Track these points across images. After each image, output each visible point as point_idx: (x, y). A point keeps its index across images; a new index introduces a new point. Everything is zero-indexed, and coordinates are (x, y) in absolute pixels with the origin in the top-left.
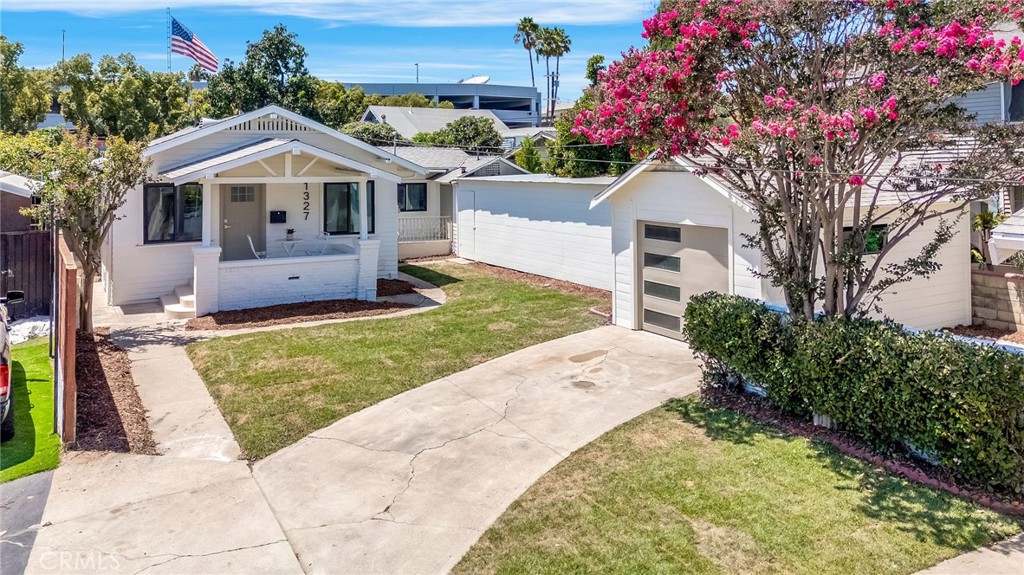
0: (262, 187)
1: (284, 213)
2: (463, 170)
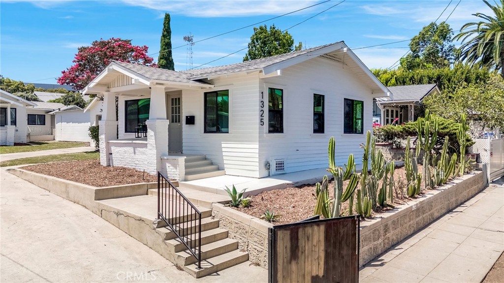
2: (59, 109)
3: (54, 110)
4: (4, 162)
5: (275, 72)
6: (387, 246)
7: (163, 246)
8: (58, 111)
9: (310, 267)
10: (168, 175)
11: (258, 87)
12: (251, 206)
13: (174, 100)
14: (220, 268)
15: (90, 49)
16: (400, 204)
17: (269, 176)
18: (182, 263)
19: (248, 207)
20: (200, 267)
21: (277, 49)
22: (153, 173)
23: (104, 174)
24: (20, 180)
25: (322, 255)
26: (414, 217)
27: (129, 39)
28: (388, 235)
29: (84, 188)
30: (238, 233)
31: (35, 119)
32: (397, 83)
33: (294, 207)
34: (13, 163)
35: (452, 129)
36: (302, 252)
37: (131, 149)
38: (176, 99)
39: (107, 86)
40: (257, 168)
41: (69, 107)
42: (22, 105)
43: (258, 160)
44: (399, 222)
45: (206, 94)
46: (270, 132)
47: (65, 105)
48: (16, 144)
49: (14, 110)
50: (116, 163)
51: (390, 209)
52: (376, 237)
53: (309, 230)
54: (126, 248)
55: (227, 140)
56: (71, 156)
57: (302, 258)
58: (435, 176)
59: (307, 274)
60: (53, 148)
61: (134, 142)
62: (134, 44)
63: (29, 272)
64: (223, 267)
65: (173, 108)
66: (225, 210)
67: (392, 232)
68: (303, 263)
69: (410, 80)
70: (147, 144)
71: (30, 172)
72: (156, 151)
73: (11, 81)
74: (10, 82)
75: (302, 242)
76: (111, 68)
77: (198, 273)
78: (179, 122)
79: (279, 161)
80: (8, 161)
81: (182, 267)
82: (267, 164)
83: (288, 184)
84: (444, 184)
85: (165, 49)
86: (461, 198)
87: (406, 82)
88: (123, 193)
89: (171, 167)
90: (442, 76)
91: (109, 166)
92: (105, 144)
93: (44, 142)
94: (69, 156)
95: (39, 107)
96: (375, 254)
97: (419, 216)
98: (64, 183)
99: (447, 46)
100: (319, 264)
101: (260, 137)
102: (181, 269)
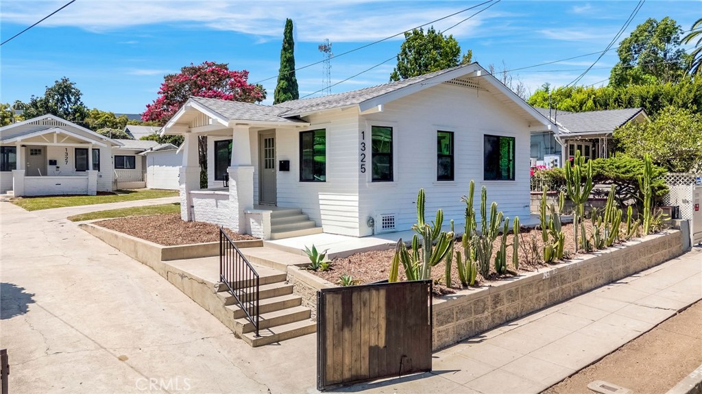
0: (45, 147)
1: (55, 161)
2: (151, 149)
3: (145, 150)
4: (78, 216)
5: (376, 107)
6: (497, 321)
7: (223, 312)
8: (149, 151)
9: (367, 336)
10: (253, 233)
11: (357, 126)
12: (331, 269)
13: (267, 141)
14: (283, 338)
15: (178, 77)
16: (527, 270)
17: (373, 235)
18: (240, 330)
19: (327, 271)
20: (258, 335)
21: (437, 61)
22: (235, 230)
23: (181, 231)
24: (91, 237)
25: (383, 323)
26: (546, 287)
27: (225, 63)
28: (499, 308)
29: (152, 247)
30: (311, 300)
31: (122, 162)
32: (596, 106)
33: (382, 272)
34: (87, 217)
35: (638, 172)
36: (357, 319)
37: (213, 201)
38: (269, 139)
39: (189, 126)
40: (357, 225)
41: (164, 145)
42: (105, 146)
43: (357, 215)
44: (520, 292)
45: (301, 134)
46: (374, 180)
47: (159, 143)
48: (99, 193)
49: (97, 151)
50: (199, 218)
51: (509, 277)
52: (480, 309)
53: (366, 295)
54: (185, 314)
55: (325, 191)
56: (156, 208)
57: (357, 326)
58: (595, 236)
59: (364, 344)
60: (140, 199)
61: (216, 192)
62: (231, 69)
63: (78, 333)
64: (286, 337)
65: (266, 150)
66: (300, 274)
67: (507, 305)
68: (358, 331)
69: (615, 101)
70: (228, 195)
71: (102, 228)
72: (238, 204)
73: (100, 112)
74: (98, 114)
75: (356, 307)
76: (189, 105)
77: (254, 342)
78: (273, 167)
79: (387, 216)
80: (82, 215)
81: (240, 335)
82: (369, 221)
83: (391, 245)
84: (608, 246)
85: (285, 67)
86: (634, 266)
87: (609, 105)
88: (195, 253)
89: (256, 224)
90: (661, 95)
91: (191, 221)
92: (185, 195)
93: (133, 190)
94: (153, 208)
95: (127, 146)
96: (477, 330)
97: (555, 286)
98: (133, 241)
99: (674, 51)
100: (378, 334)
101: (360, 187)
102: (239, 338)
